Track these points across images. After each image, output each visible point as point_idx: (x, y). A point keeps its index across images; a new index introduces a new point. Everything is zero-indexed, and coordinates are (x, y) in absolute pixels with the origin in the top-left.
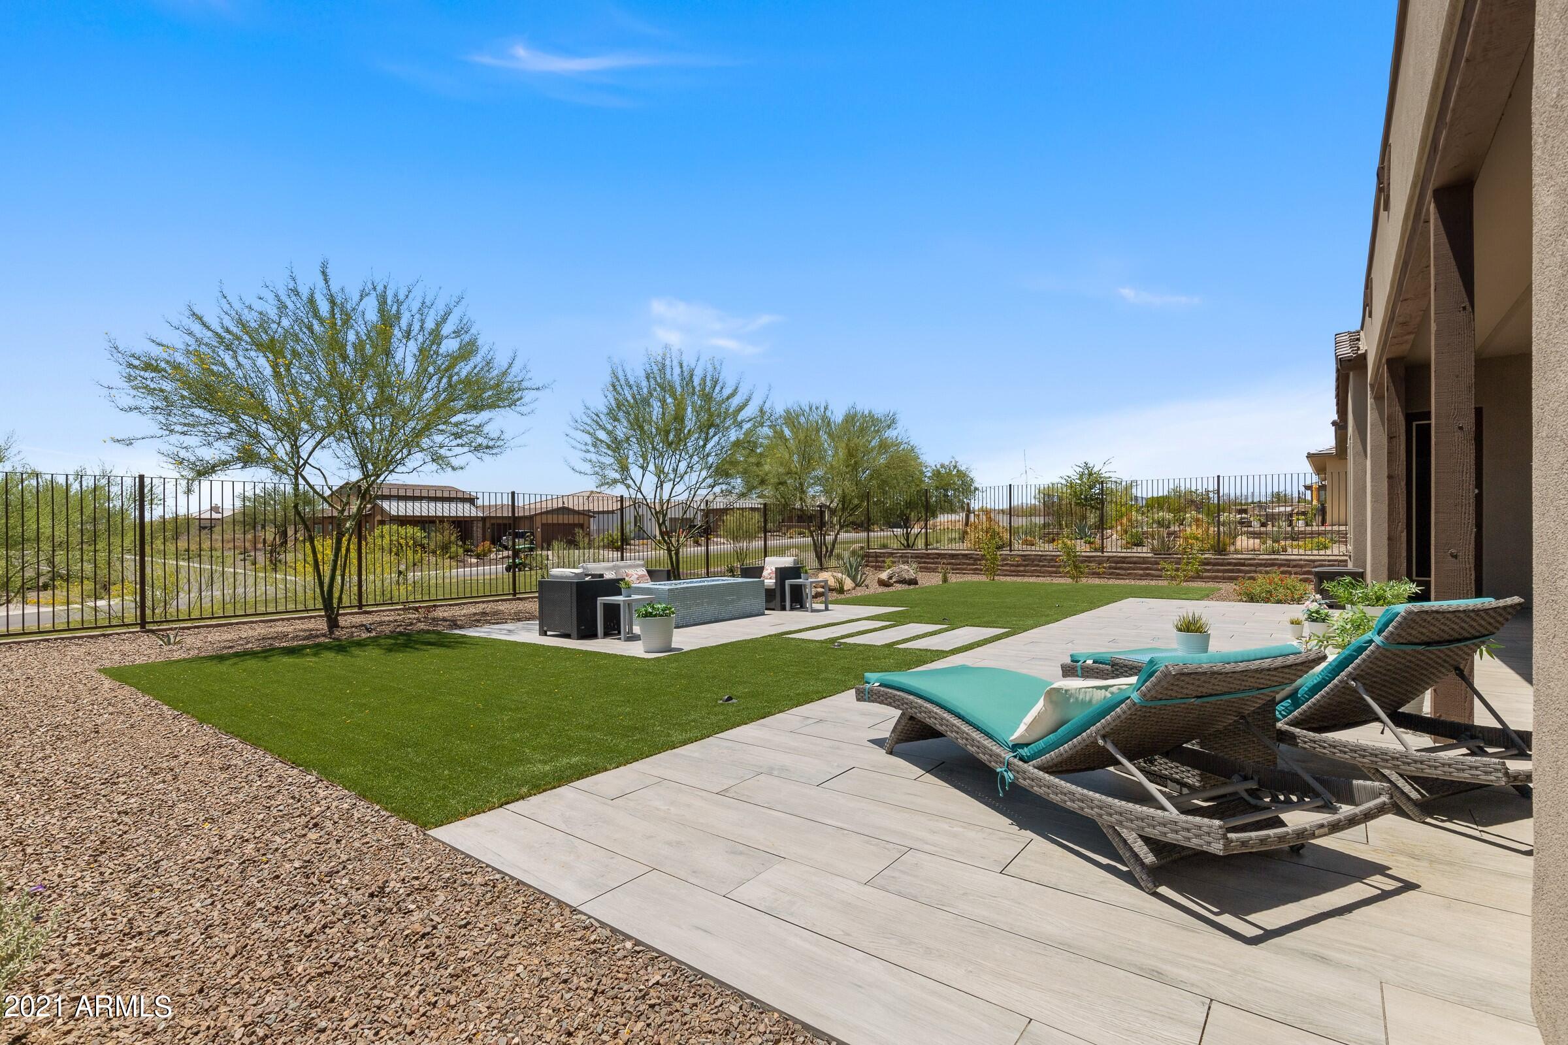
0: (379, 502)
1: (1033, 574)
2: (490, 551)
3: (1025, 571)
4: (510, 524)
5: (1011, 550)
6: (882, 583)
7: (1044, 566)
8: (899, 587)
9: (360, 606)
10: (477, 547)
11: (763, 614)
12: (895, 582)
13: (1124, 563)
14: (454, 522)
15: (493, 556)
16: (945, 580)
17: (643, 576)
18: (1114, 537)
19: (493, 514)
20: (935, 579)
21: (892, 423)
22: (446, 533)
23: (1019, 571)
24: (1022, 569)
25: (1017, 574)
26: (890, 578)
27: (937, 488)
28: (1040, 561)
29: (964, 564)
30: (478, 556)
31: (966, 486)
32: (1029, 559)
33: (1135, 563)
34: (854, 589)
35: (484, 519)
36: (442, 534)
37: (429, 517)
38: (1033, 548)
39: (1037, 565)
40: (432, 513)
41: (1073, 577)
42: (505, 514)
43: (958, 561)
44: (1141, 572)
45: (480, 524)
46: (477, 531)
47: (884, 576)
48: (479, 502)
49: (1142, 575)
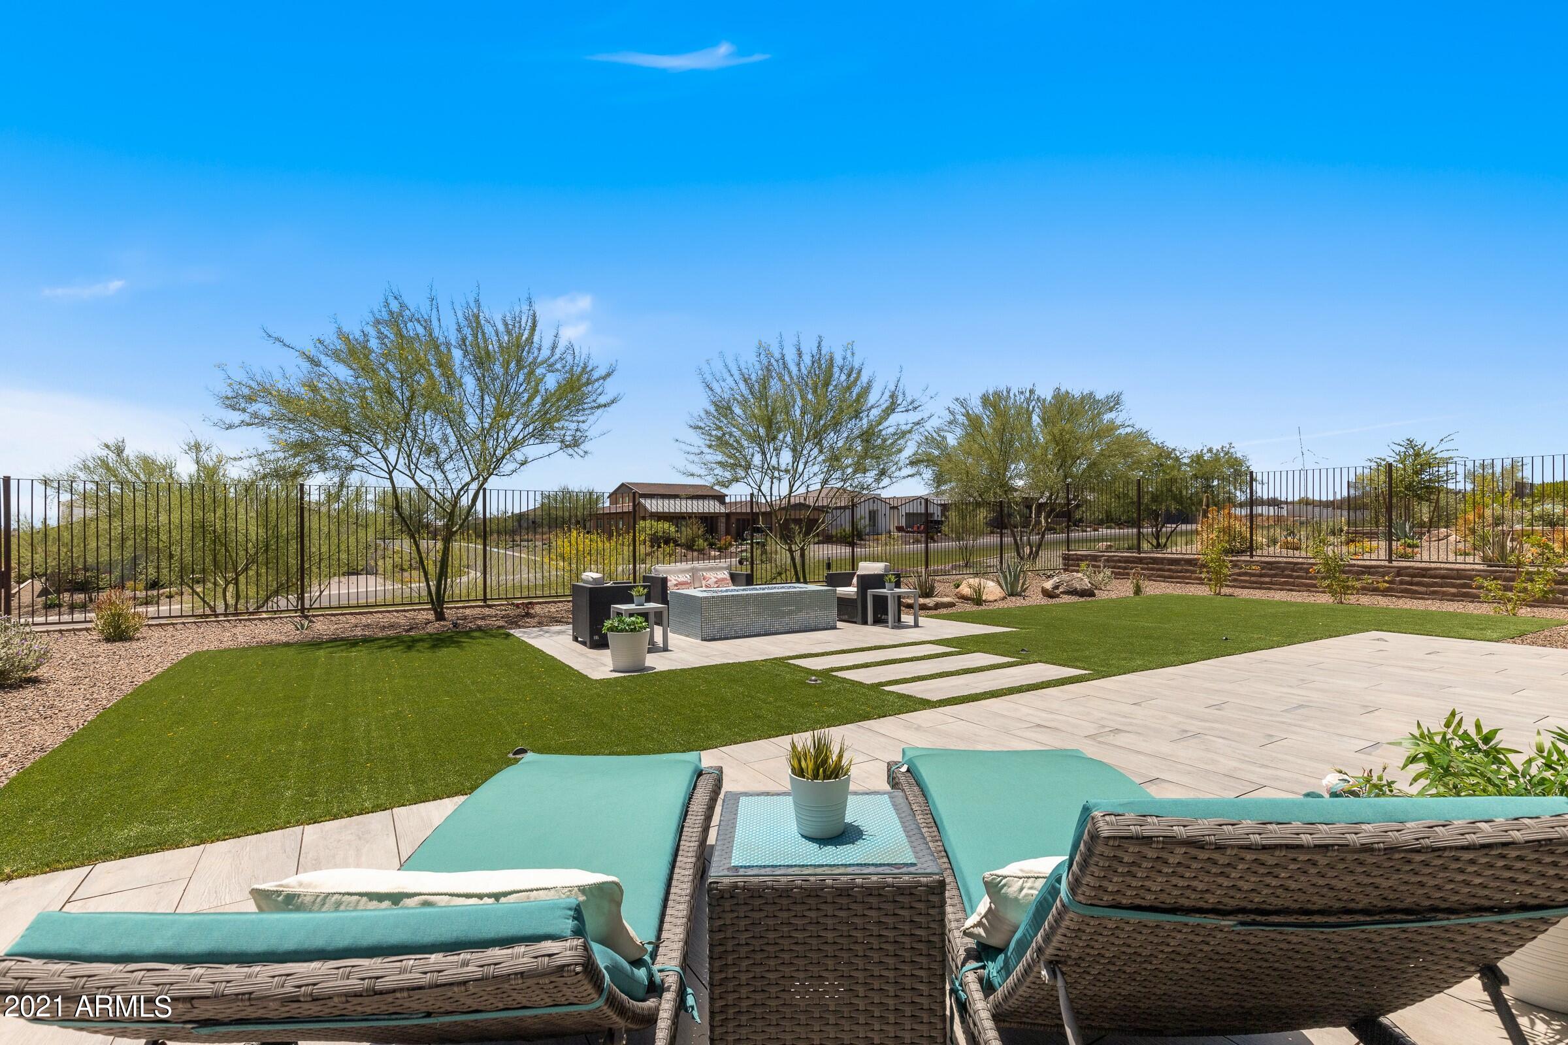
0: (642, 501)
1: (1283, 587)
2: (731, 545)
3: (1271, 583)
4: (748, 520)
5: (1252, 556)
6: (1047, 594)
7: (1298, 577)
8: (1066, 599)
9: (485, 600)
10: (719, 540)
11: (835, 628)
12: (1062, 593)
13: (1424, 576)
14: (701, 518)
15: (733, 549)
16: (1138, 591)
17: (723, 580)
18: (1452, 538)
19: (739, 510)
20: (1121, 589)
21: (1114, 402)
22: (695, 527)
23: (1263, 583)
24: (1267, 579)
25: (1260, 586)
26: (1056, 587)
27: (1196, 477)
28: (1293, 570)
29: (1187, 571)
30: (720, 550)
31: (1240, 473)
32: (1278, 568)
33: (1443, 577)
34: (1004, 598)
35: (728, 515)
36: (691, 529)
37: (681, 513)
38: (1297, 553)
39: (1291, 577)
40: (684, 510)
41: (1333, 593)
42: (744, 511)
43: (1180, 568)
44: (1453, 590)
45: (723, 520)
46: (722, 527)
47: (1048, 585)
48: (727, 500)
49: (1454, 595)
